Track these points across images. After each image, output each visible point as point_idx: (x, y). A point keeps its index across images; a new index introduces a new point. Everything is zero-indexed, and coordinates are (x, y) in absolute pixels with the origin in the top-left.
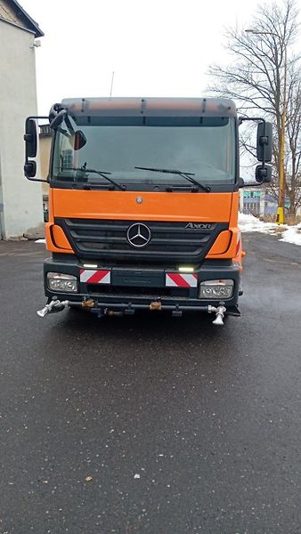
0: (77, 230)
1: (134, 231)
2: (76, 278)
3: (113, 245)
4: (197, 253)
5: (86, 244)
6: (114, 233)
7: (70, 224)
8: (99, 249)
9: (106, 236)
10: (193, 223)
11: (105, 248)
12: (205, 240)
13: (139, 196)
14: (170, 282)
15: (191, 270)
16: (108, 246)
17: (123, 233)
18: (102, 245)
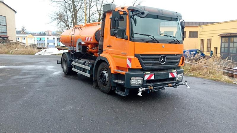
0: (143, 59)
1: (161, 58)
2: (143, 79)
3: (155, 64)
4: (176, 65)
5: (146, 64)
6: (156, 59)
7: (141, 56)
8: (150, 66)
9: (153, 60)
10: (176, 54)
11: (152, 65)
12: (178, 60)
13: (163, 45)
14: (170, 76)
15: (175, 71)
16: (153, 64)
17: (158, 59)
18: (151, 64)
